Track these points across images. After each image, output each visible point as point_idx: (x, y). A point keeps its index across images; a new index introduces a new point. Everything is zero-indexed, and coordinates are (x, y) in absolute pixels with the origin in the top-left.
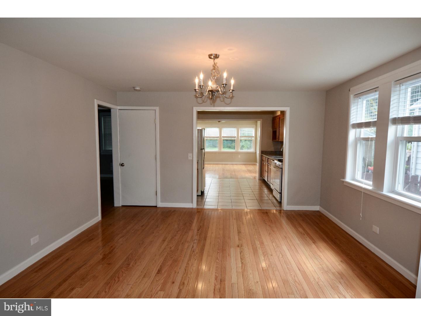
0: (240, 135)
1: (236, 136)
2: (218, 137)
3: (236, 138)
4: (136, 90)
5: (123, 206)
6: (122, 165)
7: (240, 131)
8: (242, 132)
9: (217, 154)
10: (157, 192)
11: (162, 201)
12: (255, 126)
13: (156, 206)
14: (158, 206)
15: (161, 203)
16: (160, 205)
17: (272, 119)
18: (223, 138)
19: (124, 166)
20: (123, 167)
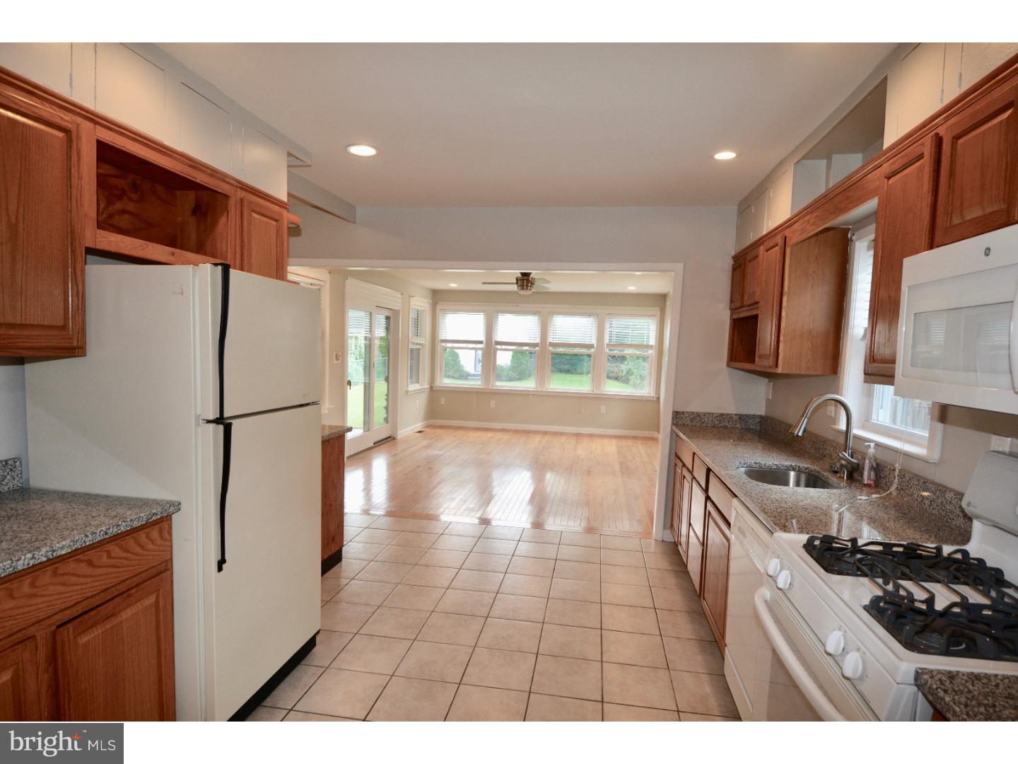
0: (606, 341)
1: (594, 342)
2: (535, 345)
3: (592, 350)
7: (607, 325)
8: (615, 331)
9: (531, 396)
12: (659, 313)
17: (731, 262)
18: (551, 348)
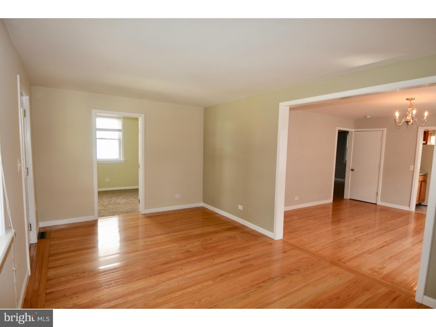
4: (368, 118)
5: (350, 199)
6: (352, 170)
10: (377, 193)
11: (381, 201)
13: (376, 204)
14: (377, 204)
15: (381, 202)
16: (379, 203)
19: (354, 171)
20: (352, 171)
